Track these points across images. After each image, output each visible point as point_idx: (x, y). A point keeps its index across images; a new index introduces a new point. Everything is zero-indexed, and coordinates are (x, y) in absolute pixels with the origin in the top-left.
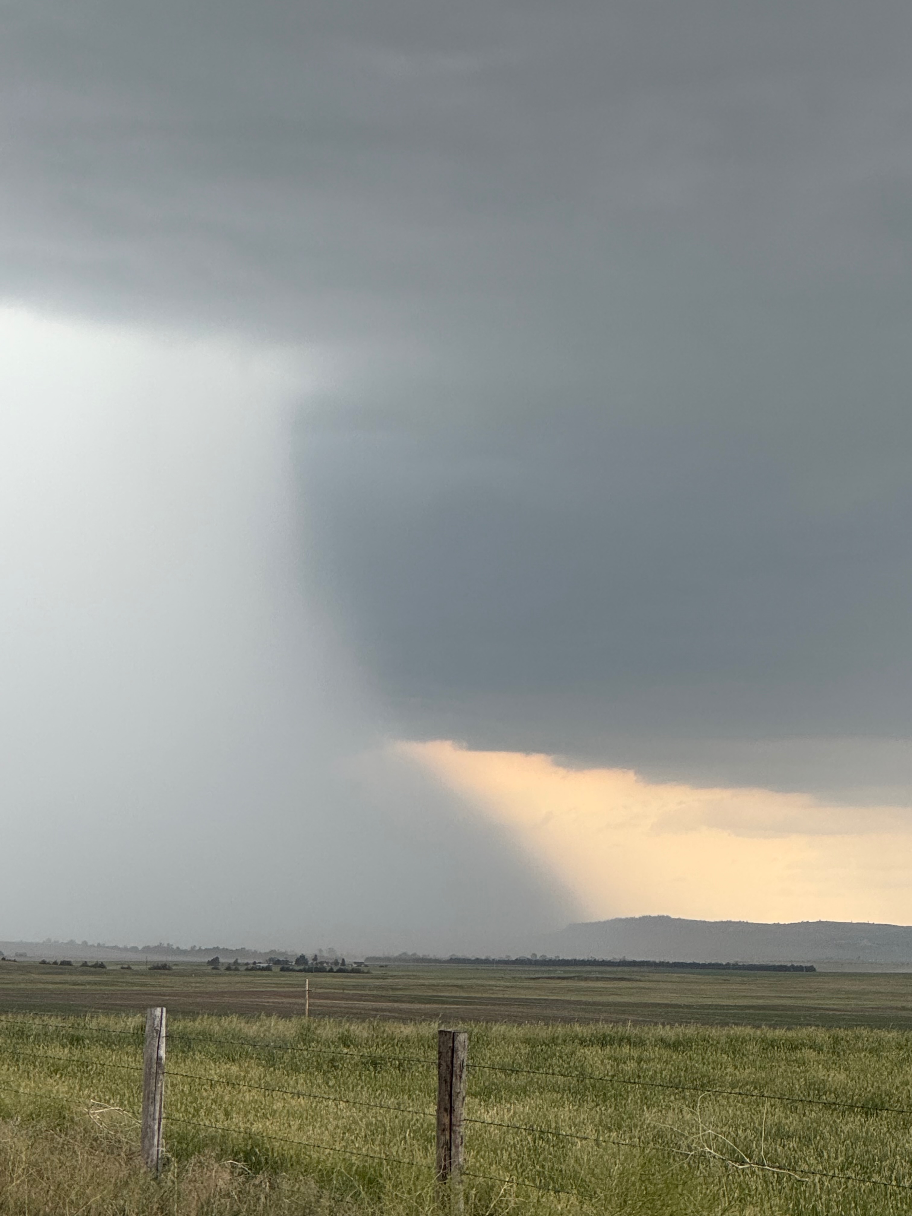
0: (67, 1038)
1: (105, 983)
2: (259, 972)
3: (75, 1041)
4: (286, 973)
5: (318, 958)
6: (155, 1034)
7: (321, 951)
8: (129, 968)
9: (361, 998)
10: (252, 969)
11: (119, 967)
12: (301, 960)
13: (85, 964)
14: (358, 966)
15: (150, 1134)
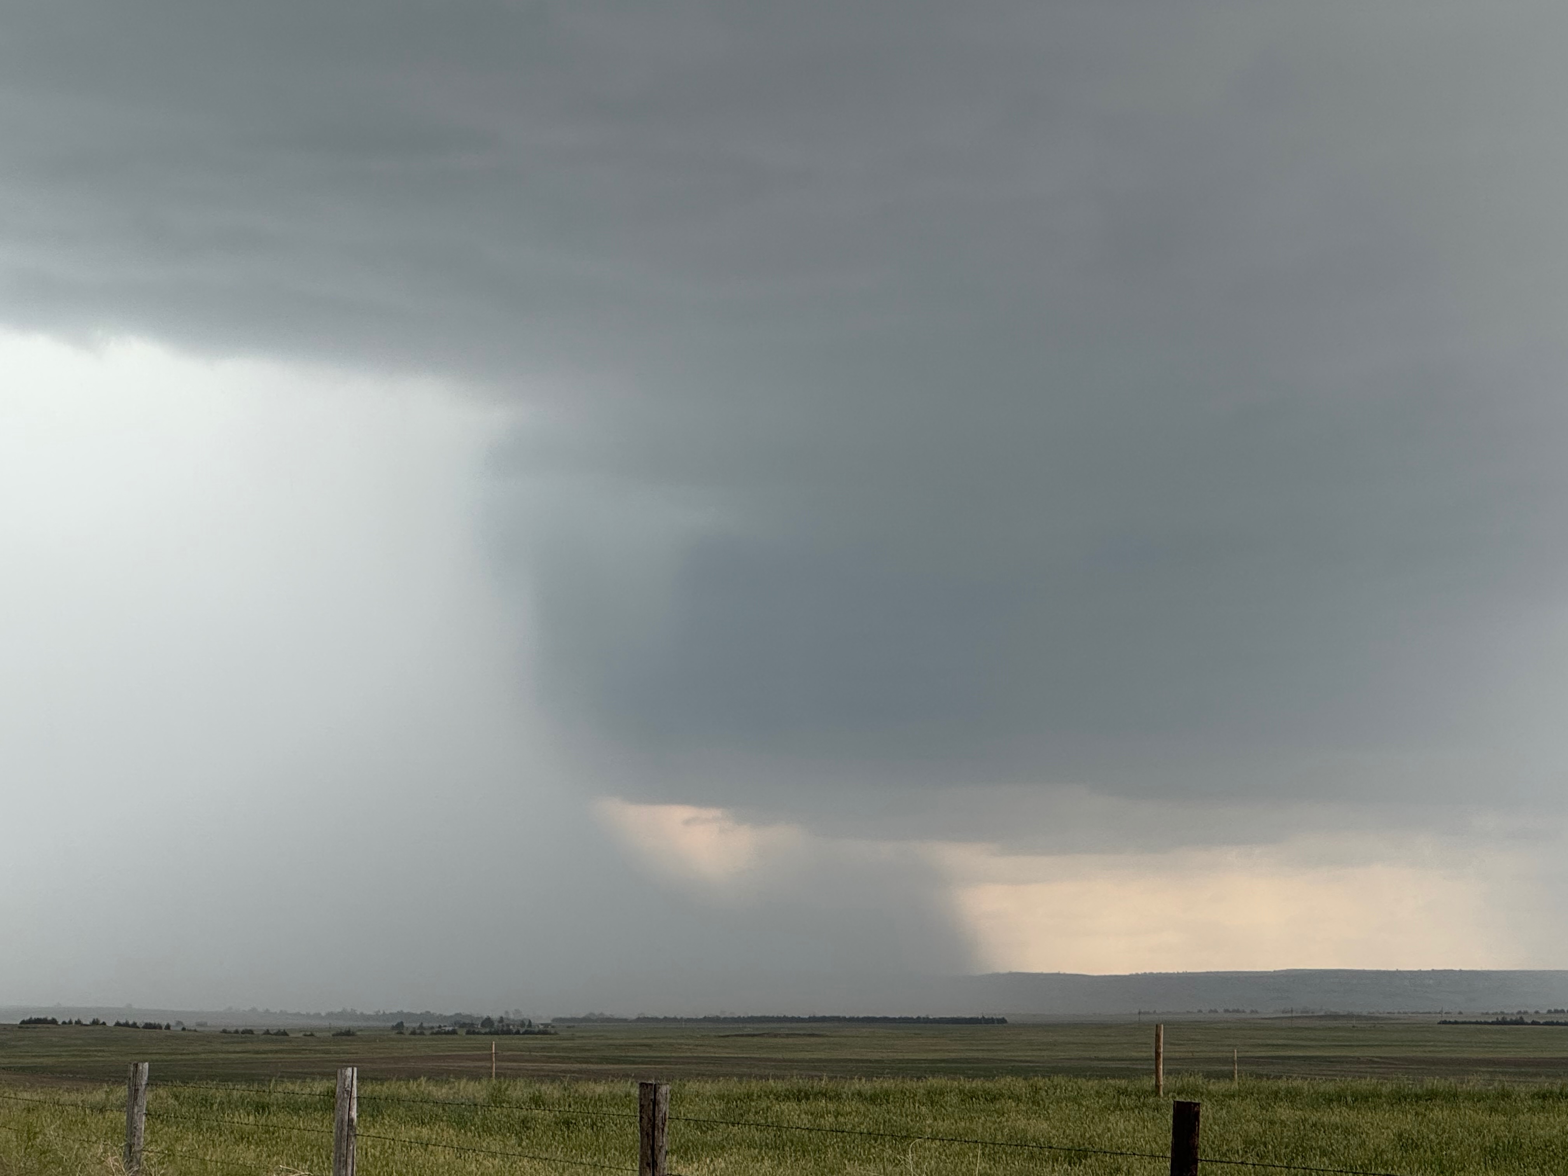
0: (251, 1105)
1: (288, 1051)
2: (444, 1036)
3: (261, 1108)
4: (472, 1036)
5: (505, 1021)
6: (346, 1095)
7: (507, 1012)
8: (312, 1035)
9: (549, 1059)
10: (438, 1033)
11: (301, 1035)
12: (488, 1022)
13: (267, 1032)
14: (544, 1027)
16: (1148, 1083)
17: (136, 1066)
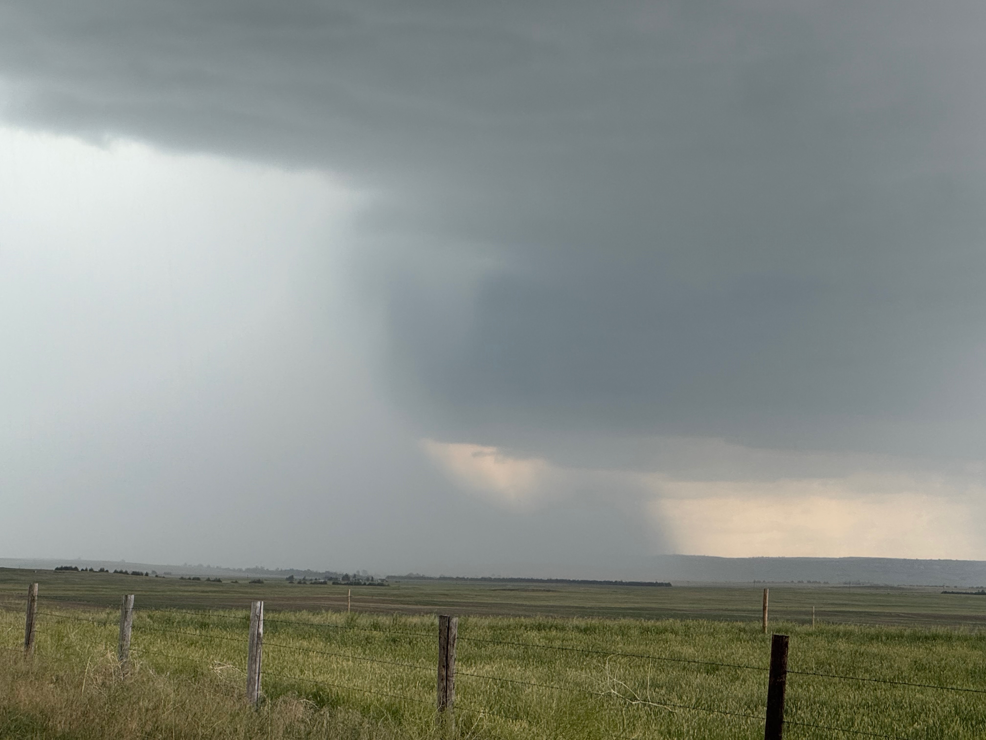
0: (197, 624)
1: (222, 592)
2: (319, 585)
3: (203, 625)
4: (336, 586)
5: (356, 576)
6: (256, 618)
7: (358, 572)
8: (236, 582)
9: (383, 602)
10: (315, 583)
11: (229, 582)
12: (346, 577)
13: (208, 580)
14: (381, 581)
15: (252, 683)
16: (757, 625)
17: (126, 596)
